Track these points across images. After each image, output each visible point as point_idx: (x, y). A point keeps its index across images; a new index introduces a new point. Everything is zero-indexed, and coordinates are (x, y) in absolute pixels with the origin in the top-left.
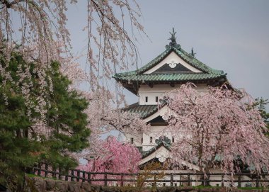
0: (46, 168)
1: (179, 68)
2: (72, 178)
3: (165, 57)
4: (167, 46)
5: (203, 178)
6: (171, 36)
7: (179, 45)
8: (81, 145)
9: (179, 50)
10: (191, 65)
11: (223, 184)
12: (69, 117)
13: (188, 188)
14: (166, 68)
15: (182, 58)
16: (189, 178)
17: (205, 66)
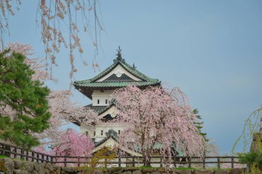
0: (15, 150)
1: (124, 77)
2: (37, 160)
3: (113, 68)
4: (114, 60)
5: (145, 161)
6: (117, 53)
7: (124, 60)
8: (42, 126)
9: (124, 63)
10: (133, 75)
11: (161, 166)
12: (32, 101)
13: (133, 168)
14: (114, 77)
15: (126, 70)
16: (133, 160)
17: (144, 76)
